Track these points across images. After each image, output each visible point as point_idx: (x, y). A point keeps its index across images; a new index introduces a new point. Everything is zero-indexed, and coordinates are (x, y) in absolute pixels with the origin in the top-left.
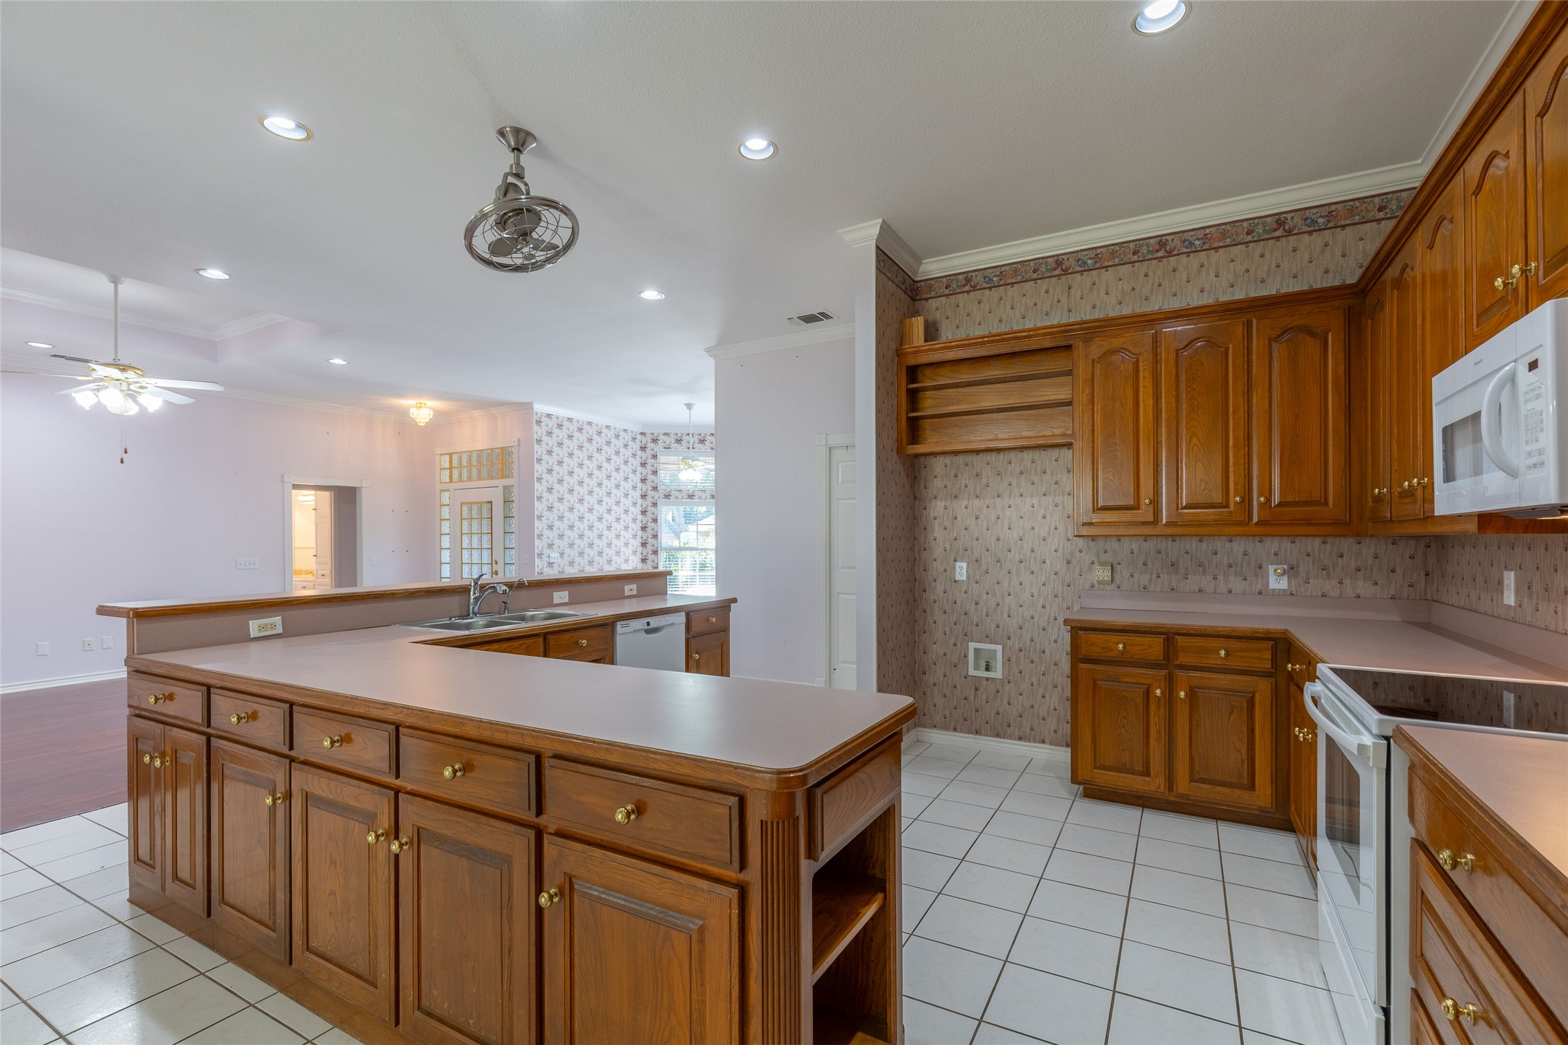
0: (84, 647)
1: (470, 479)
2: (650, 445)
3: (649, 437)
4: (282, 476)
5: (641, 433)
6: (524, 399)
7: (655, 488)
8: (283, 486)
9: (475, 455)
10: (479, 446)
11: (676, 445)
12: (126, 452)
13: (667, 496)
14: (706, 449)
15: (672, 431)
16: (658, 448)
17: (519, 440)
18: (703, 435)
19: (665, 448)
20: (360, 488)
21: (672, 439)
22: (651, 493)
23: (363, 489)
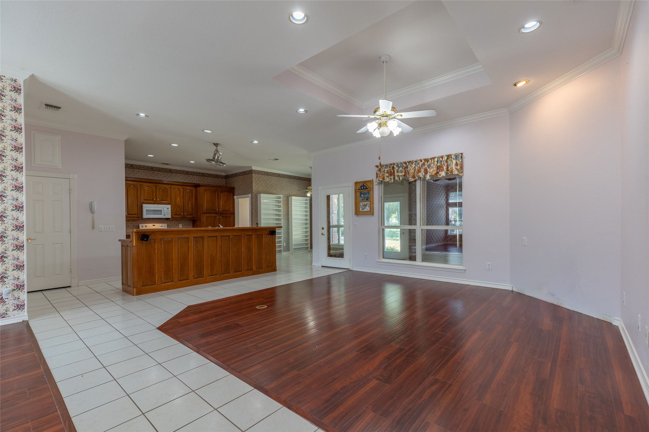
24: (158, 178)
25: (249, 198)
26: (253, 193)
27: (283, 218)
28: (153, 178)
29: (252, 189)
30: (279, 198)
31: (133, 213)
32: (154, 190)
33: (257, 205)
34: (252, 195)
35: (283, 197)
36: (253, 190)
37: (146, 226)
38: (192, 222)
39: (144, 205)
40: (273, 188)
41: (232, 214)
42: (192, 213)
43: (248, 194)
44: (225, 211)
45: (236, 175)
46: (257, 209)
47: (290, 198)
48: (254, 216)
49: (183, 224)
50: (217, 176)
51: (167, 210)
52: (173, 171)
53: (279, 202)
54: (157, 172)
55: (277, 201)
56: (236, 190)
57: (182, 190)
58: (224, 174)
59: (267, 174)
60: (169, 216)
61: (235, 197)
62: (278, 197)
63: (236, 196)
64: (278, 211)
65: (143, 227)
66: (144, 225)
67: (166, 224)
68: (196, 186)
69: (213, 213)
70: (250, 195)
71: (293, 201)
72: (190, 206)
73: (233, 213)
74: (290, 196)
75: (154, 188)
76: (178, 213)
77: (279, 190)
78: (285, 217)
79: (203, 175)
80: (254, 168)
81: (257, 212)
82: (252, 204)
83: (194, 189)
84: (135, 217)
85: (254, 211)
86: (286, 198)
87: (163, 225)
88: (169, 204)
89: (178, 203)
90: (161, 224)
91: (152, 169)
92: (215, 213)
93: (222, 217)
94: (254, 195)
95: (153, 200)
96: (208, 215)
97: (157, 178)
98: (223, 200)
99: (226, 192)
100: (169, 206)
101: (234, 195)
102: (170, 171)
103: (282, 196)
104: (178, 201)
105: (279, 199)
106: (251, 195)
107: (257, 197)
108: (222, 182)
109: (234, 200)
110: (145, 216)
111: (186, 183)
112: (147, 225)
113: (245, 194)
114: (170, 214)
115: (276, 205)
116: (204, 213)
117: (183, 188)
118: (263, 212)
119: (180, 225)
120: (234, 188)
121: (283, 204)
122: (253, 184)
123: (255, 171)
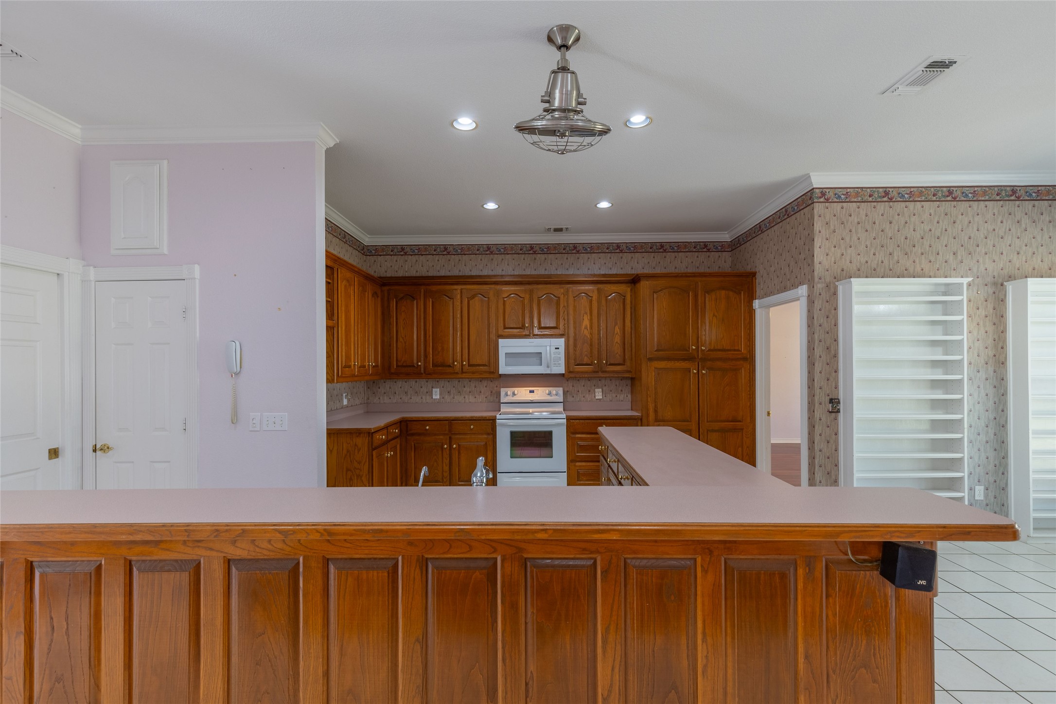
24: (546, 270)
25: (798, 302)
26: (816, 279)
27: (970, 379)
28: (534, 273)
29: (811, 264)
30: (948, 290)
31: (479, 362)
32: (526, 301)
33: (836, 325)
34: (811, 287)
35: (969, 285)
36: (817, 267)
37: (514, 394)
38: (629, 382)
39: (501, 342)
40: (914, 250)
41: (745, 359)
42: (624, 360)
43: (795, 286)
44: (719, 350)
45: (760, 229)
46: (836, 340)
47: (1010, 287)
48: (818, 367)
49: (604, 388)
50: (705, 247)
51: (554, 353)
52: (581, 247)
53: (947, 308)
54: (543, 256)
55: (940, 306)
56: (759, 279)
57: (595, 297)
58: (727, 236)
59: (887, 195)
60: (561, 369)
61: (756, 304)
62: (943, 289)
63: (760, 298)
64: (940, 350)
65: (507, 395)
66: (510, 391)
67: (561, 389)
68: (634, 280)
69: (678, 360)
70: (803, 290)
71: (1030, 299)
72: (618, 339)
73: (749, 359)
74: (1011, 278)
75: (527, 296)
76: (586, 360)
77: (951, 257)
78: (982, 375)
79: (662, 248)
80: (820, 180)
81: (836, 356)
82: (813, 323)
83: (629, 289)
84: (485, 372)
85: (818, 352)
86: (991, 290)
87: (554, 390)
88: (561, 336)
89: (586, 331)
90: (547, 390)
91: (532, 250)
92: (684, 360)
93: (710, 369)
94: (819, 286)
95: (523, 327)
96: (662, 364)
97: (543, 270)
98: (714, 315)
99: (724, 289)
100: (561, 342)
101: (751, 297)
102: (575, 249)
103: (965, 281)
104: (586, 328)
105: (945, 294)
106: (809, 288)
107: (835, 293)
108: (723, 263)
109: (751, 313)
110: (504, 368)
111: (616, 275)
112: (516, 390)
113: (785, 289)
114: (562, 362)
115: (934, 323)
116: (650, 359)
117: (598, 290)
118: (858, 352)
119: (596, 390)
120: (754, 274)
121: (969, 316)
122: (817, 243)
123: (823, 192)
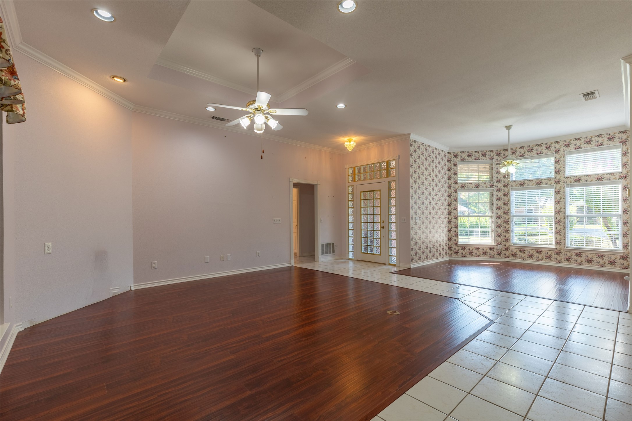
0: (221, 259)
1: (365, 179)
2: (453, 159)
3: (452, 155)
4: (289, 179)
5: (448, 153)
6: (406, 132)
7: (456, 183)
8: (290, 183)
9: (362, 168)
10: (372, 162)
11: (468, 158)
12: (263, 153)
13: (463, 187)
14: (487, 159)
15: (466, 150)
16: (458, 160)
17: (399, 156)
18: (484, 152)
19: (462, 160)
20: (317, 185)
21: (466, 154)
22: (453, 185)
23: (318, 185)
